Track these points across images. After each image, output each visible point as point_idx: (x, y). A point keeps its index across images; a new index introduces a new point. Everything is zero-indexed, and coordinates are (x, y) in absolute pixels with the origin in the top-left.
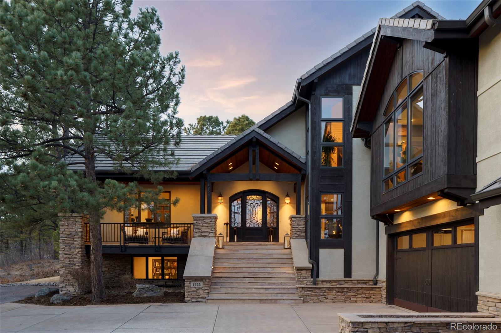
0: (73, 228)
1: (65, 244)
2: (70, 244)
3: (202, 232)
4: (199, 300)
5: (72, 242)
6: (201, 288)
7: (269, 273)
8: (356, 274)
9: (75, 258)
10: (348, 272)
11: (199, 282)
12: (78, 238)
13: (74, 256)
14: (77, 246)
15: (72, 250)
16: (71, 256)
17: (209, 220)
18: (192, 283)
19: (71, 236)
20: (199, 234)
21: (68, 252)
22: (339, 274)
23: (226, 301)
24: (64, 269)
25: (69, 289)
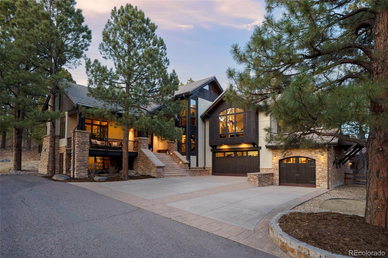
0: (85, 139)
1: (80, 148)
2: (82, 148)
3: (144, 146)
4: (161, 177)
5: (84, 147)
6: (161, 171)
7: (173, 165)
8: (200, 166)
9: (86, 156)
10: (197, 165)
11: (160, 169)
12: (88, 145)
13: (85, 155)
14: (87, 150)
15: (84, 152)
16: (83, 155)
17: (146, 141)
18: (159, 169)
19: (83, 144)
20: (143, 147)
21: (81, 153)
22: (195, 166)
23: (171, 176)
24: (79, 162)
25: (81, 174)
